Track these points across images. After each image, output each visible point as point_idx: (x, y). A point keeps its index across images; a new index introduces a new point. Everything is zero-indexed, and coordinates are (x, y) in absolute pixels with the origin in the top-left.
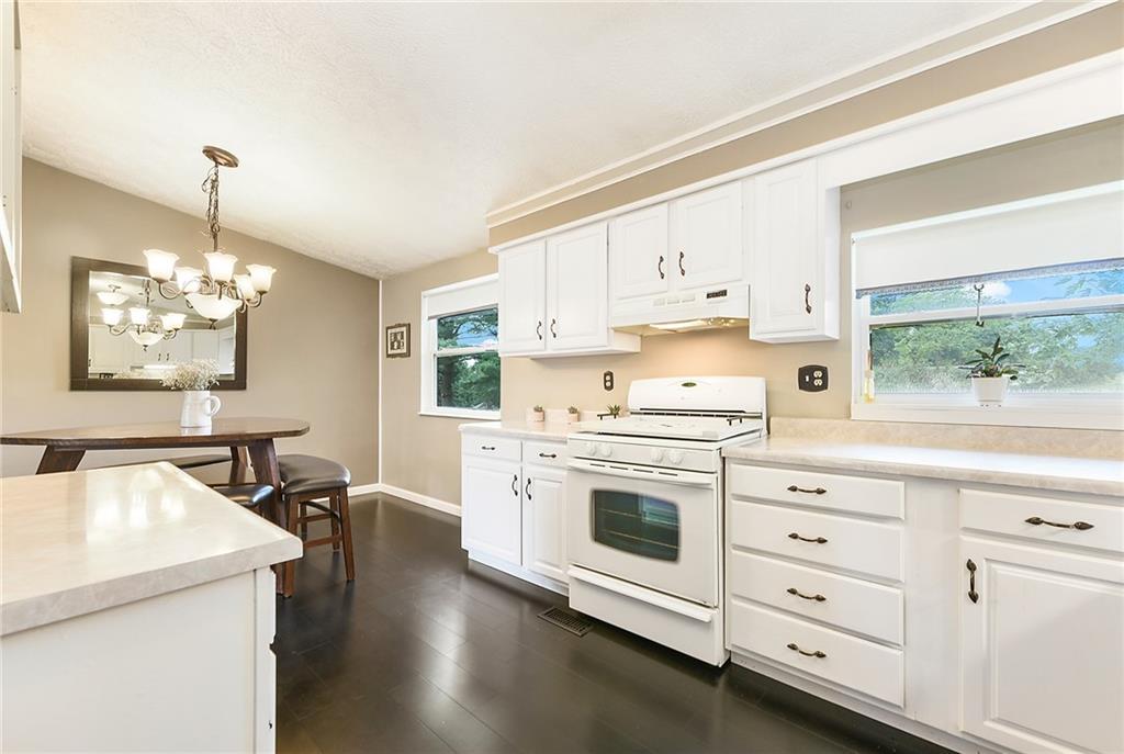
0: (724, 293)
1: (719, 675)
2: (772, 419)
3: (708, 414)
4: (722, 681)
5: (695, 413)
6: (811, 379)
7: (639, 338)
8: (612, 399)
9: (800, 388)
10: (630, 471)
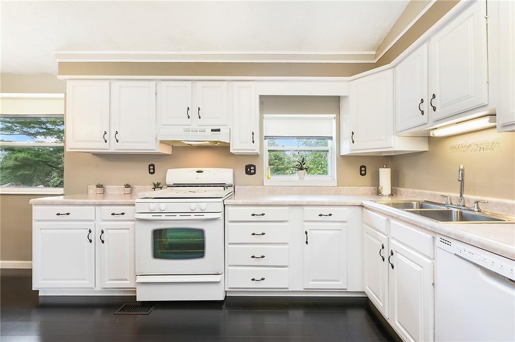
0: (219, 130)
1: (223, 304)
2: (236, 187)
3: (215, 185)
4: (224, 306)
5: (203, 185)
6: (250, 170)
7: (171, 147)
8: (155, 178)
9: (246, 174)
10: (178, 217)
